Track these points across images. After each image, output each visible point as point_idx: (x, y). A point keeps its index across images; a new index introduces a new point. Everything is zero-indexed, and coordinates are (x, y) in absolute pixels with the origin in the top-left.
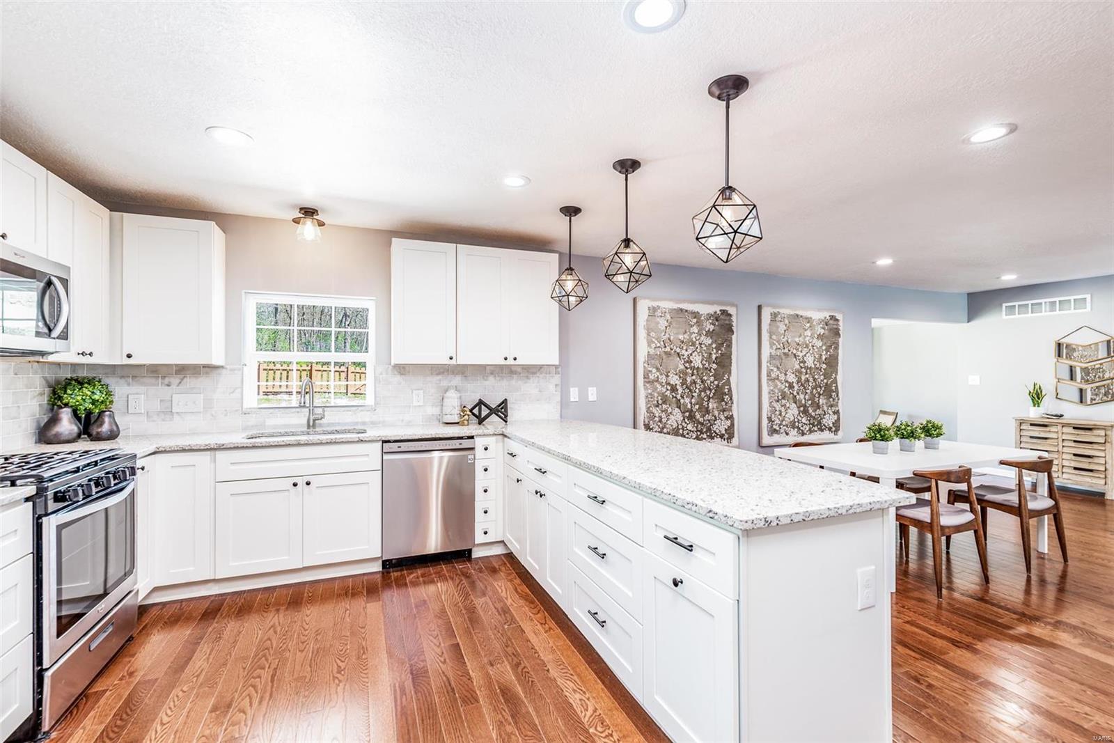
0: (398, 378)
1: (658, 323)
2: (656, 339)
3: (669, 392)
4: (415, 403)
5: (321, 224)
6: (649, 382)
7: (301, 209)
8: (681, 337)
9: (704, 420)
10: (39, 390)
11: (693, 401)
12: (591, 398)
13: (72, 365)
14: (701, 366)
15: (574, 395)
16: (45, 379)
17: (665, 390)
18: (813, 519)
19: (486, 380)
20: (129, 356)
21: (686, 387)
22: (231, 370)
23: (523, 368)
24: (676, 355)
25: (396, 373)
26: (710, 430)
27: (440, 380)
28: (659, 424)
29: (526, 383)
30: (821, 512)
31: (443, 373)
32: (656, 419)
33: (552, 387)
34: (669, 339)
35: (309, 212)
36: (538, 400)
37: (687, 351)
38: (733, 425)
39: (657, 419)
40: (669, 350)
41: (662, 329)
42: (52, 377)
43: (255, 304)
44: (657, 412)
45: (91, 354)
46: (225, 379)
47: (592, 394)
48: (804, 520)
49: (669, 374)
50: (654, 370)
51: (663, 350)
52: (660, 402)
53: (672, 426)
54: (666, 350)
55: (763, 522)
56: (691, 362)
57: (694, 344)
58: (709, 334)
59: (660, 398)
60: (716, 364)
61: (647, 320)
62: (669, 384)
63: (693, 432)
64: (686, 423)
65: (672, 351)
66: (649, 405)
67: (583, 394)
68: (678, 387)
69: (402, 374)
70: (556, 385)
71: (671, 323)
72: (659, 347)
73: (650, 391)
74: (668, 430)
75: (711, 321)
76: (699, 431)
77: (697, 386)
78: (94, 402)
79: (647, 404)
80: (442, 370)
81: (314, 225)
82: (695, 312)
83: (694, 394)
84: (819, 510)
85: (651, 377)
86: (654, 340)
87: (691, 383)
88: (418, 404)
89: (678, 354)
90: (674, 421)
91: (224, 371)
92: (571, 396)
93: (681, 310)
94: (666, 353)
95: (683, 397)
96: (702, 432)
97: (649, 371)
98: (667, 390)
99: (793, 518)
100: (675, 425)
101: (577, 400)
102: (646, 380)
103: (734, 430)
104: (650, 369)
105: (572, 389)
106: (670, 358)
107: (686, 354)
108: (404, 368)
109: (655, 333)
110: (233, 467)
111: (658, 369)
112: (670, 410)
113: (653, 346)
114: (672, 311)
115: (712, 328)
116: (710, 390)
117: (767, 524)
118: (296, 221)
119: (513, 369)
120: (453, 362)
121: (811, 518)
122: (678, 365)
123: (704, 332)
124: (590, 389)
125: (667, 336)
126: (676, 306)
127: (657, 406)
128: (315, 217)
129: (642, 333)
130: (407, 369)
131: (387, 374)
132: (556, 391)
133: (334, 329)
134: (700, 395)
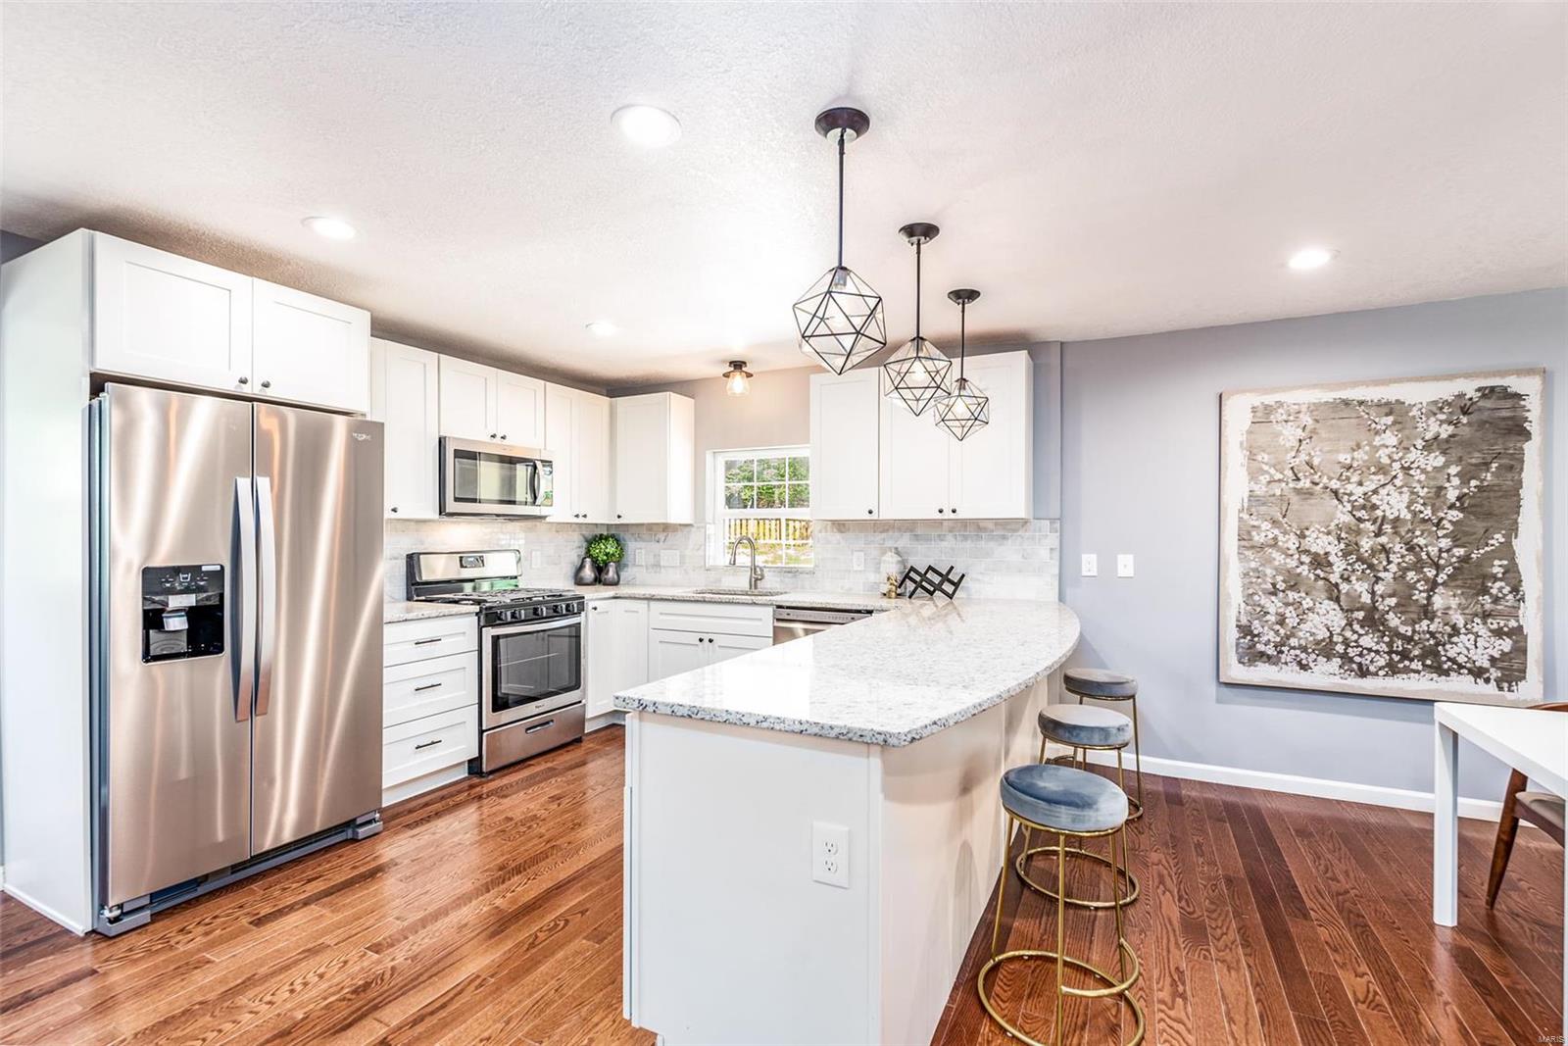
0: (838, 536)
1: (1278, 435)
2: (1274, 466)
3: (1306, 567)
4: (856, 568)
5: (749, 375)
6: (1253, 547)
7: (731, 363)
8: (1345, 458)
9: (1414, 631)
10: (577, 544)
11: (1380, 588)
12: (1122, 572)
13: (608, 525)
14: (1406, 515)
15: (1089, 564)
16: (584, 536)
17: (1294, 563)
18: (703, 719)
19: (942, 540)
20: (619, 517)
21: (1358, 560)
22: (698, 528)
23: (996, 524)
24: (1328, 496)
25: (835, 530)
26: (1437, 654)
27: (884, 539)
28: (1278, 627)
29: (1000, 545)
30: (715, 712)
31: (887, 530)
32: (1268, 617)
33: (1043, 553)
34: (1310, 464)
35: (738, 365)
36: (1020, 571)
37: (1360, 484)
38: (1524, 651)
39: (1272, 618)
40: (1308, 485)
41: (1288, 445)
42: (589, 534)
43: (723, 463)
44: (1273, 605)
45: (585, 516)
46: (695, 536)
47: (1126, 565)
48: (690, 716)
49: (1307, 533)
50: (1266, 525)
51: (1291, 485)
52: (1281, 586)
53: (1312, 634)
54: (1300, 485)
55: (636, 704)
56: (1374, 507)
57: (1382, 469)
58: (1432, 445)
59: (1280, 578)
60: (1462, 509)
61: (1249, 432)
62: (1307, 552)
63: (1377, 652)
64: (1355, 632)
65: (1318, 488)
66: (1251, 591)
67: (1108, 564)
68: (1332, 558)
69: (842, 532)
70: (1051, 549)
71: (1314, 431)
72: (1280, 481)
73: (1253, 565)
74: (1303, 642)
75: (1443, 417)
76: (1397, 653)
77: (1392, 557)
78: (607, 554)
79: (1245, 587)
80: (886, 528)
81: (743, 377)
82: (1388, 403)
83: (1381, 575)
84: (713, 710)
85: (1256, 538)
86: (1266, 468)
87: (1374, 553)
88: (859, 569)
89: (1335, 493)
90: (1321, 626)
91: (693, 529)
92: (1083, 567)
93: (1346, 403)
94: (1298, 491)
95: (1348, 580)
96: (1405, 655)
97: (1254, 526)
98: (1302, 563)
99: (676, 709)
100: (1323, 634)
101: (1094, 573)
102: (1243, 543)
103: (1524, 664)
104: (1256, 523)
105: (1085, 557)
106: (1310, 501)
107: (1359, 491)
108: (844, 525)
109: (1268, 454)
110: (662, 617)
111: (1274, 522)
112: (1307, 603)
113: (1264, 479)
114: (1314, 408)
115: (1446, 431)
116: (1438, 568)
117: (641, 708)
118: (726, 375)
119: (982, 524)
120: (874, 516)
121: (699, 716)
122: (1334, 514)
123: (1420, 443)
124: (1121, 557)
125: (1303, 457)
126: (1329, 396)
127: (1274, 594)
128: (744, 369)
129: (1235, 457)
130: (847, 526)
131: (826, 532)
132: (1051, 558)
133: (787, 483)
134: (1403, 577)
